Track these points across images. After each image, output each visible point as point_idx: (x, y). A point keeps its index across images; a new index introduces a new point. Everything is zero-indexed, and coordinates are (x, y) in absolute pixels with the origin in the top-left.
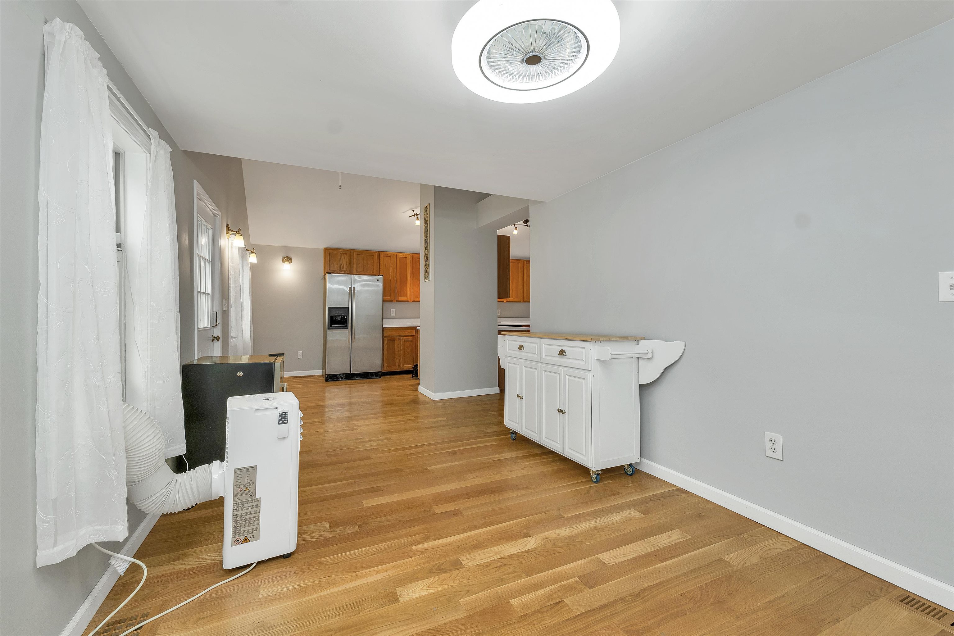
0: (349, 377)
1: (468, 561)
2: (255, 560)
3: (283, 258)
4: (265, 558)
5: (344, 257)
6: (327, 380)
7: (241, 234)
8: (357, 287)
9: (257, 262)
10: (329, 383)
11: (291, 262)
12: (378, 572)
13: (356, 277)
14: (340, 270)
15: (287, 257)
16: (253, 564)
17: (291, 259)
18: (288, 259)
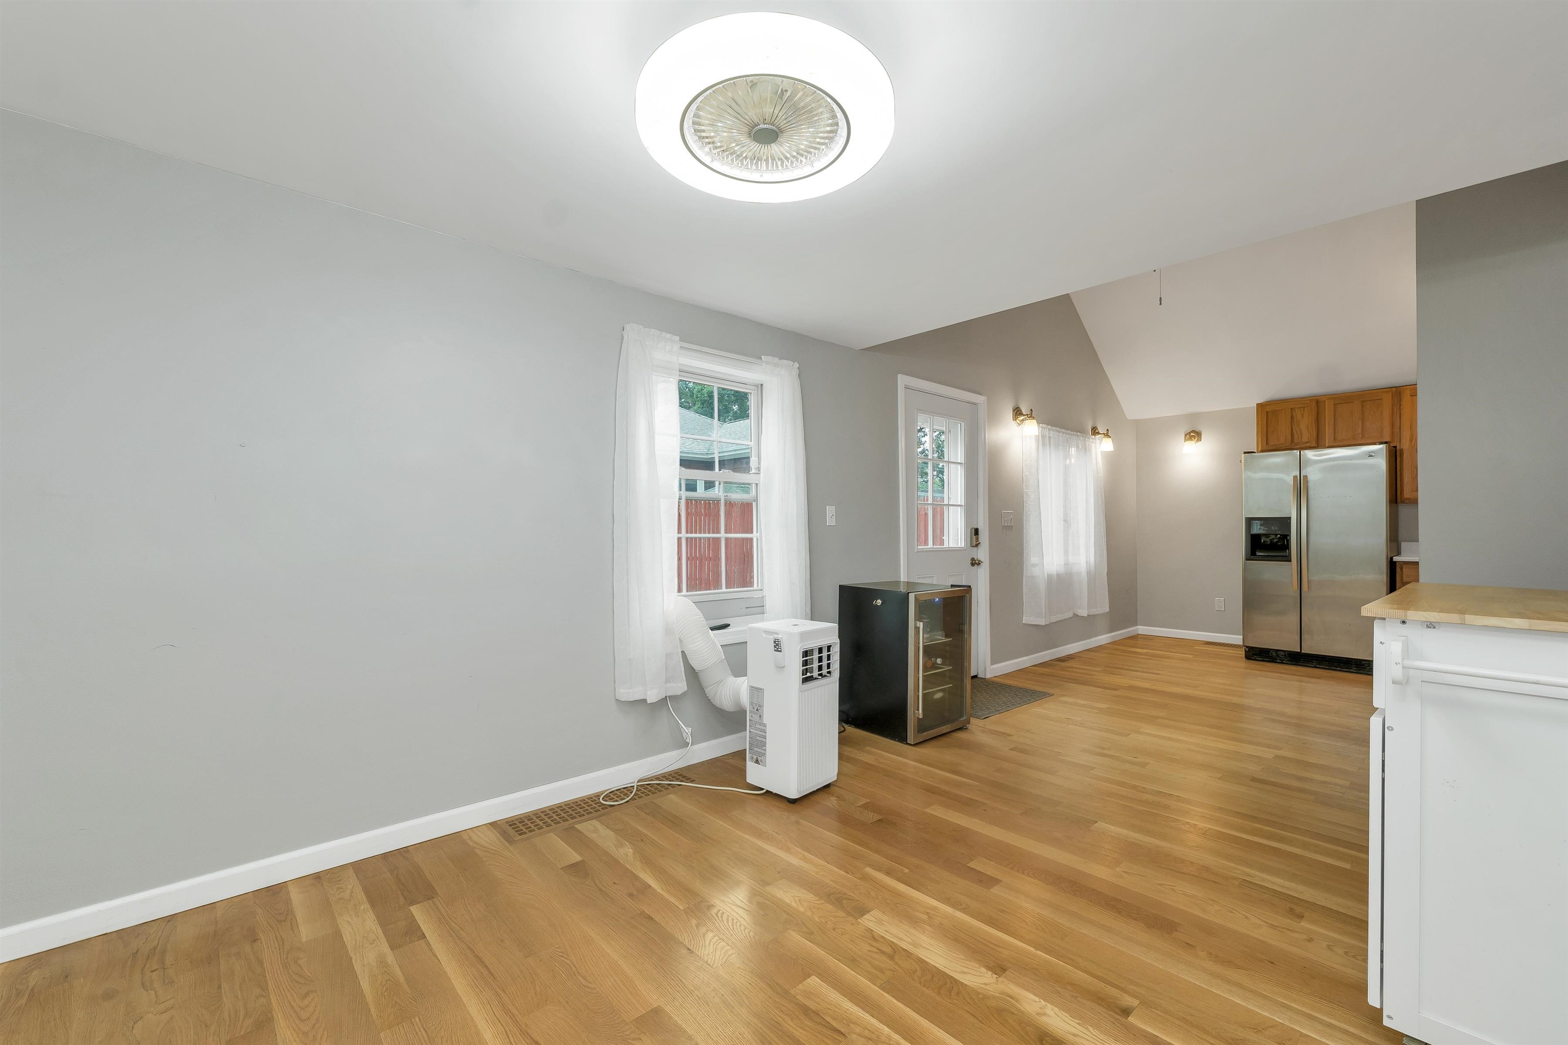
0: (1298, 659)
1: (873, 919)
2: (767, 787)
3: (1186, 435)
4: (774, 791)
5: (1303, 415)
6: (1248, 657)
7: (1033, 417)
8: (1313, 474)
9: (1113, 450)
10: (1253, 664)
11: (1199, 439)
12: (804, 859)
13: (1310, 454)
14: (1292, 441)
15: (1193, 431)
16: (763, 789)
17: (1201, 434)
18: (1194, 435)
